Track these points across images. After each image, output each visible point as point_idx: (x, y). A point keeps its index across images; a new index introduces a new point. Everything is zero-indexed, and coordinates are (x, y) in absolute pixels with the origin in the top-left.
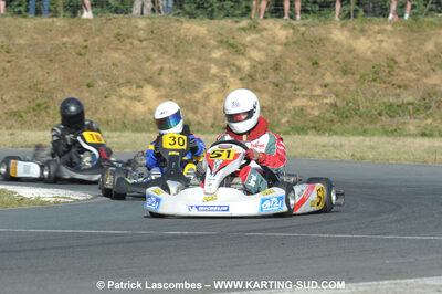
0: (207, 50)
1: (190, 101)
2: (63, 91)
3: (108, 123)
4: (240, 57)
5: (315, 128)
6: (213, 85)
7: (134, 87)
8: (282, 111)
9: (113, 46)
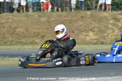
1: (103, 36)
3: (78, 43)
4: (118, 22)
6: (110, 31)
7: (86, 32)
9: (80, 20)
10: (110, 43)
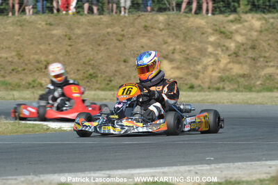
0: (206, 35)
1: (194, 71)
2: (107, 65)
4: (229, 40)
6: (210, 60)
8: (257, 76)
9: (141, 34)
10: (209, 88)
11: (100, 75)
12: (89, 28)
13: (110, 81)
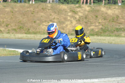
0: (67, 13)
1: (62, 27)
2: (27, 24)
3: (40, 32)
5: (96, 34)
6: (68, 22)
7: (47, 22)
8: (87, 30)
9: (41, 11)
10: (68, 34)
11: (24, 27)
12: (20, 8)
13: (29, 30)
